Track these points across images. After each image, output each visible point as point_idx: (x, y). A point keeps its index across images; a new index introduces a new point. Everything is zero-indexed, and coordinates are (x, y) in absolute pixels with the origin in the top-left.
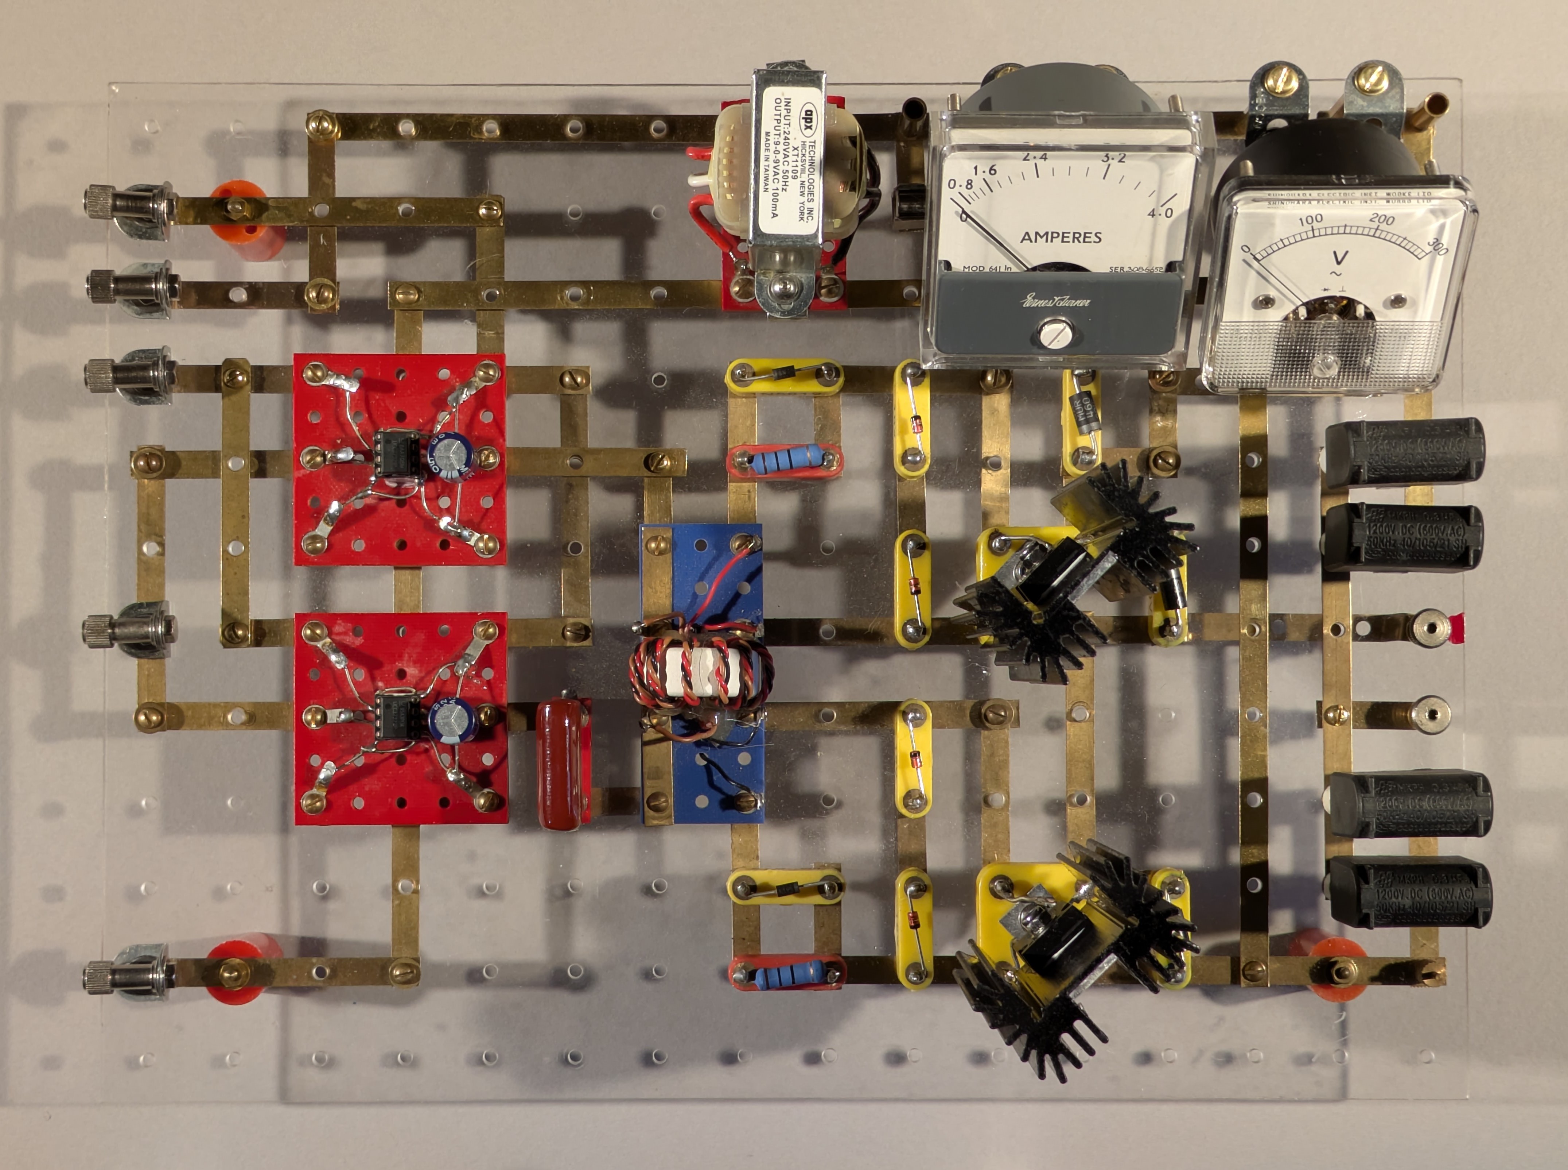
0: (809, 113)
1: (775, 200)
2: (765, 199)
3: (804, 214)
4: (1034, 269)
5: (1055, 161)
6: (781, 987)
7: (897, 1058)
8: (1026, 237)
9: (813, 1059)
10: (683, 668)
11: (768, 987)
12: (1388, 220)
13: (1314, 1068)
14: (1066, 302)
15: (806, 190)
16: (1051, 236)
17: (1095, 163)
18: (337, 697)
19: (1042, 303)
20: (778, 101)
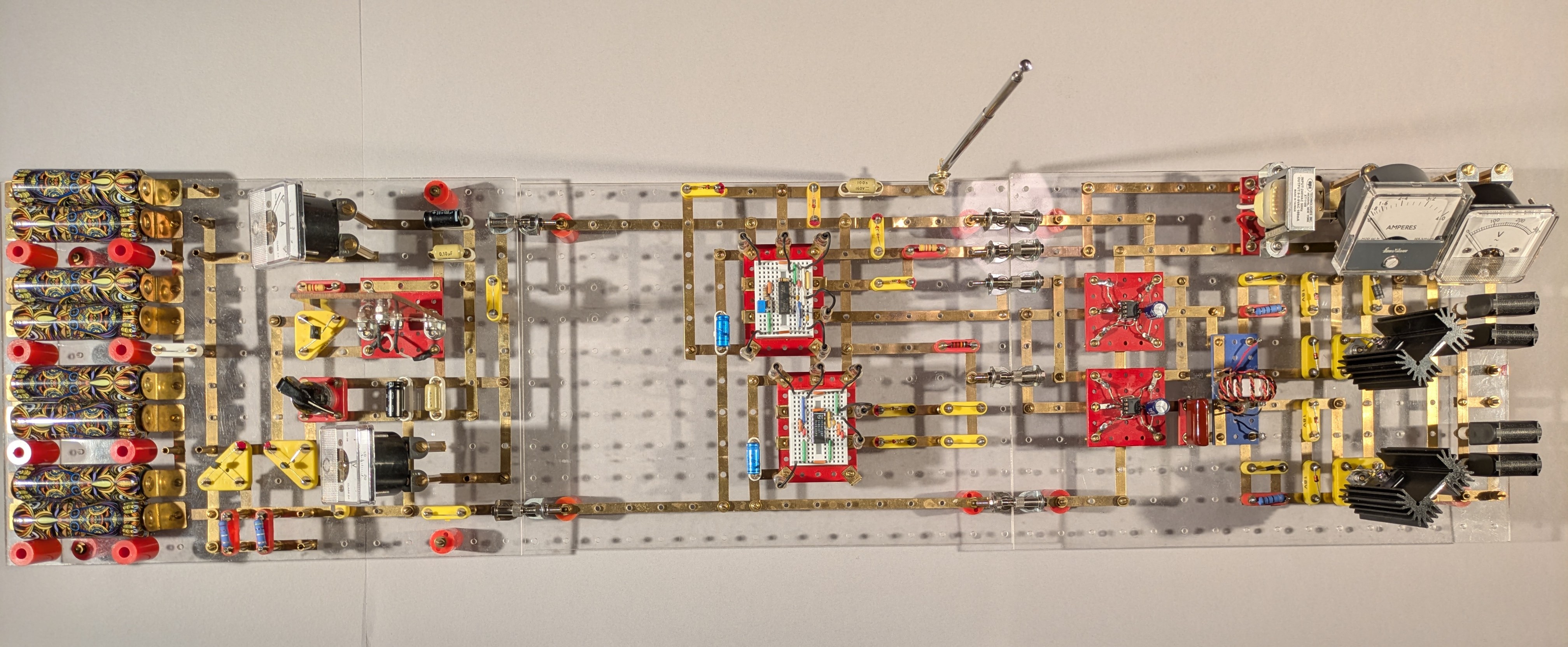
0: (1310, 183)
1: (1298, 214)
2: (1295, 214)
3: (1309, 219)
4: (1390, 239)
5: (1410, 199)
6: (1269, 504)
7: (1289, 530)
8: (1389, 227)
9: (1259, 531)
10: (1252, 385)
11: (1264, 504)
12: (1522, 220)
13: (1441, 532)
14: (1399, 251)
15: (1309, 211)
16: (1397, 227)
17: (1424, 200)
18: (1103, 399)
19: (1390, 251)
20: (1299, 178)
